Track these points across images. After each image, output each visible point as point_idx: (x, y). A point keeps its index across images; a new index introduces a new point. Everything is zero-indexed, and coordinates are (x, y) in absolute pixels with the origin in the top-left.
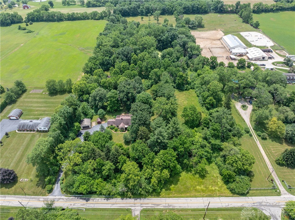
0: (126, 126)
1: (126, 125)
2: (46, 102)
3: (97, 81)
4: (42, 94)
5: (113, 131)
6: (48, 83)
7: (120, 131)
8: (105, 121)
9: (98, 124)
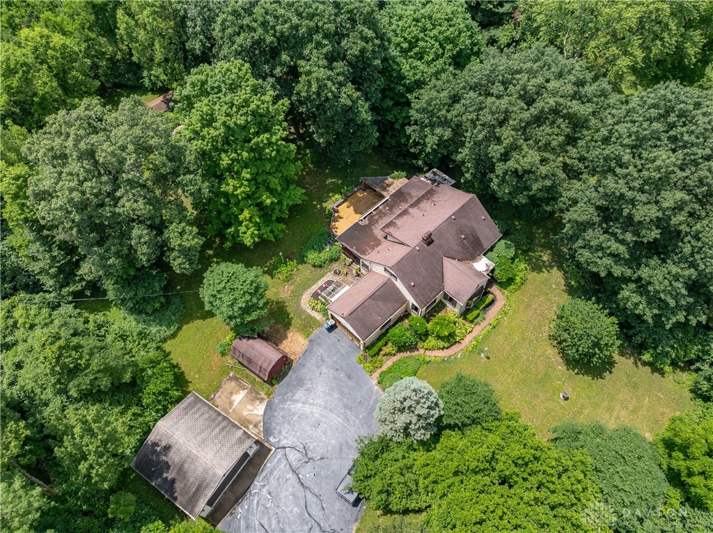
0: (482, 265)
5: (432, 353)
7: (472, 322)
8: (287, 325)
9: (279, 382)
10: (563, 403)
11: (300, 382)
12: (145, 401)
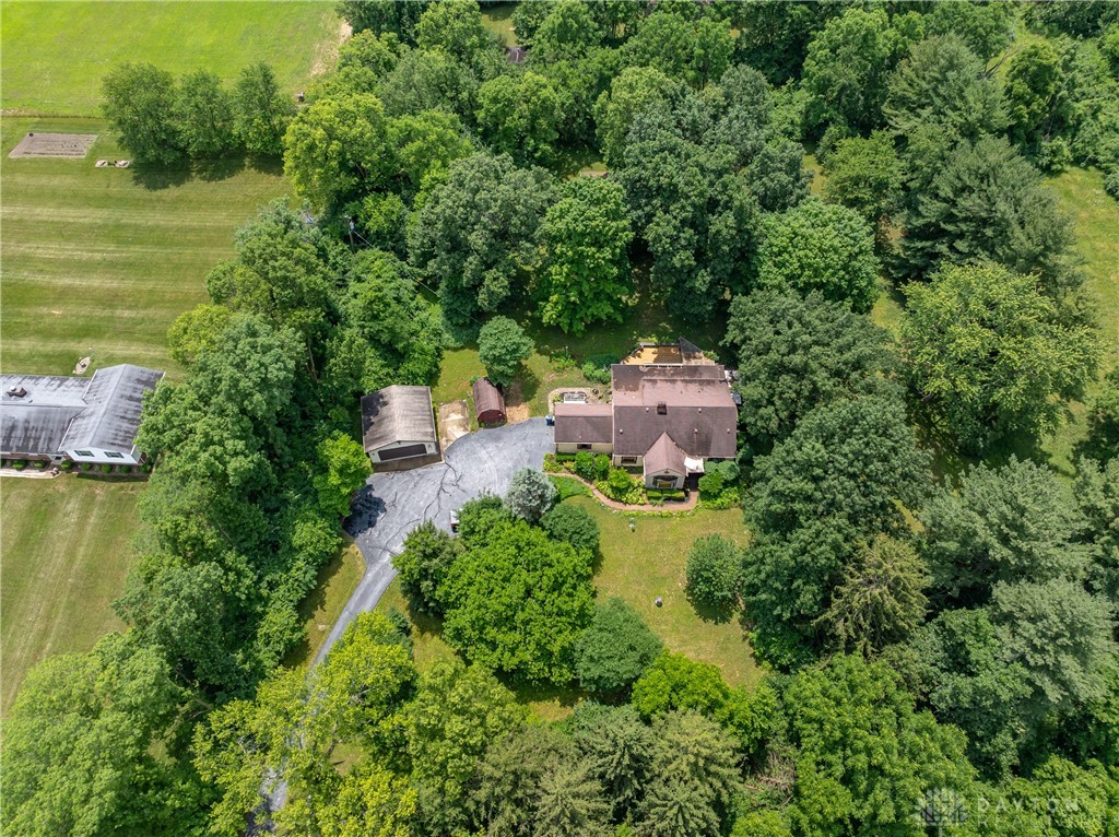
0: (694, 464)
1: (692, 454)
2: (115, 233)
3: (444, 88)
4: (86, 169)
5: (598, 493)
6: (121, 92)
7: (649, 498)
8: (527, 399)
9: (486, 427)
10: (653, 605)
11: (498, 439)
12: (401, 371)
